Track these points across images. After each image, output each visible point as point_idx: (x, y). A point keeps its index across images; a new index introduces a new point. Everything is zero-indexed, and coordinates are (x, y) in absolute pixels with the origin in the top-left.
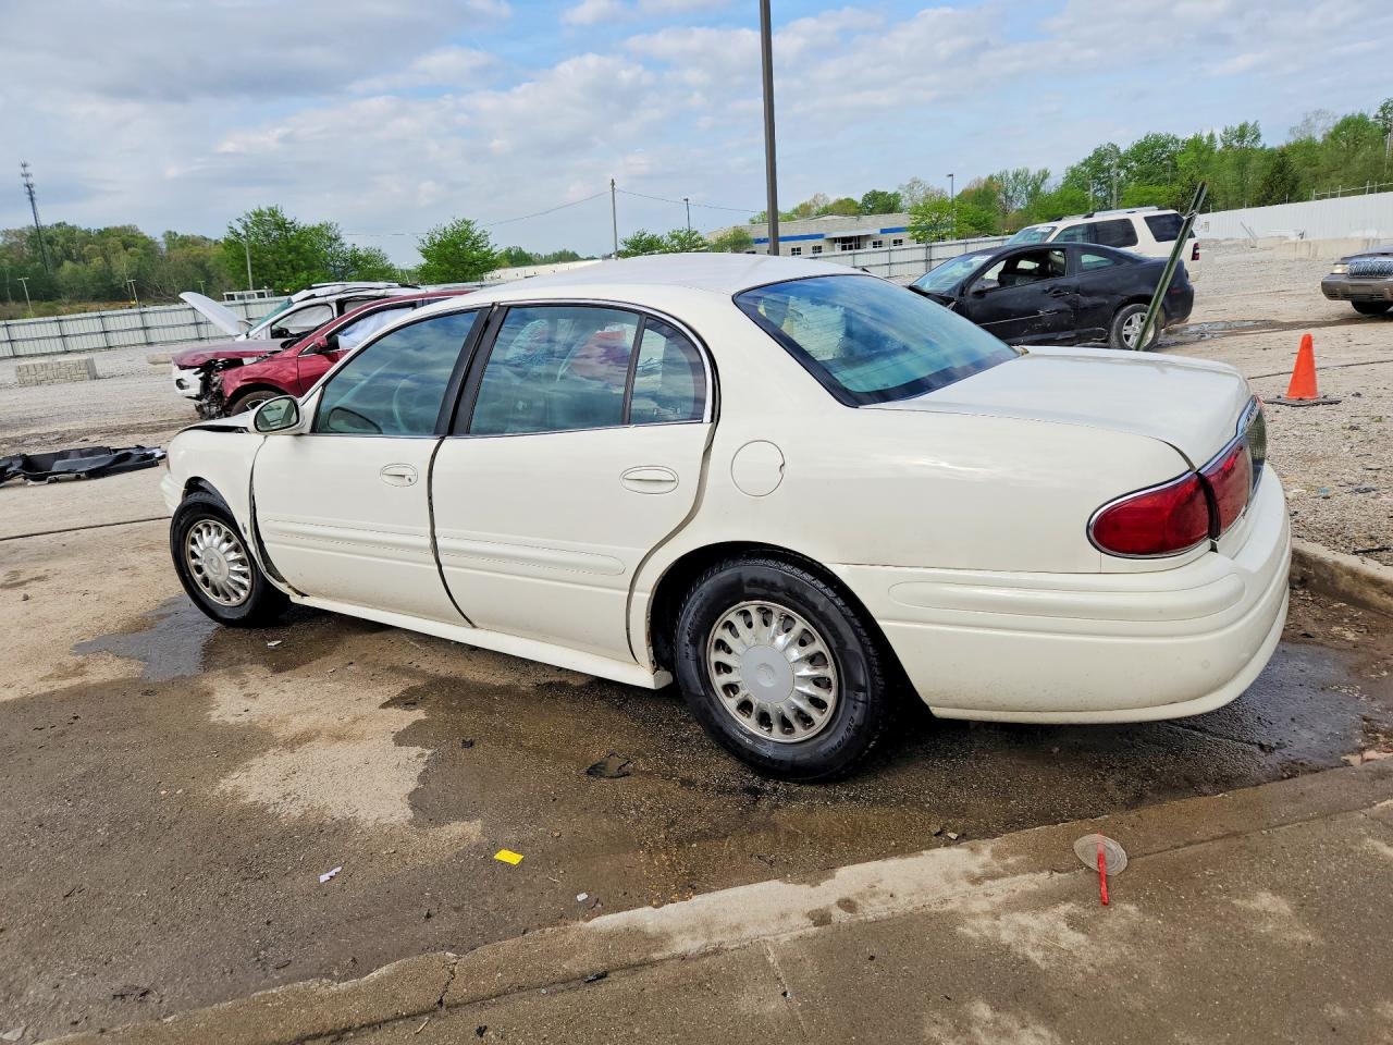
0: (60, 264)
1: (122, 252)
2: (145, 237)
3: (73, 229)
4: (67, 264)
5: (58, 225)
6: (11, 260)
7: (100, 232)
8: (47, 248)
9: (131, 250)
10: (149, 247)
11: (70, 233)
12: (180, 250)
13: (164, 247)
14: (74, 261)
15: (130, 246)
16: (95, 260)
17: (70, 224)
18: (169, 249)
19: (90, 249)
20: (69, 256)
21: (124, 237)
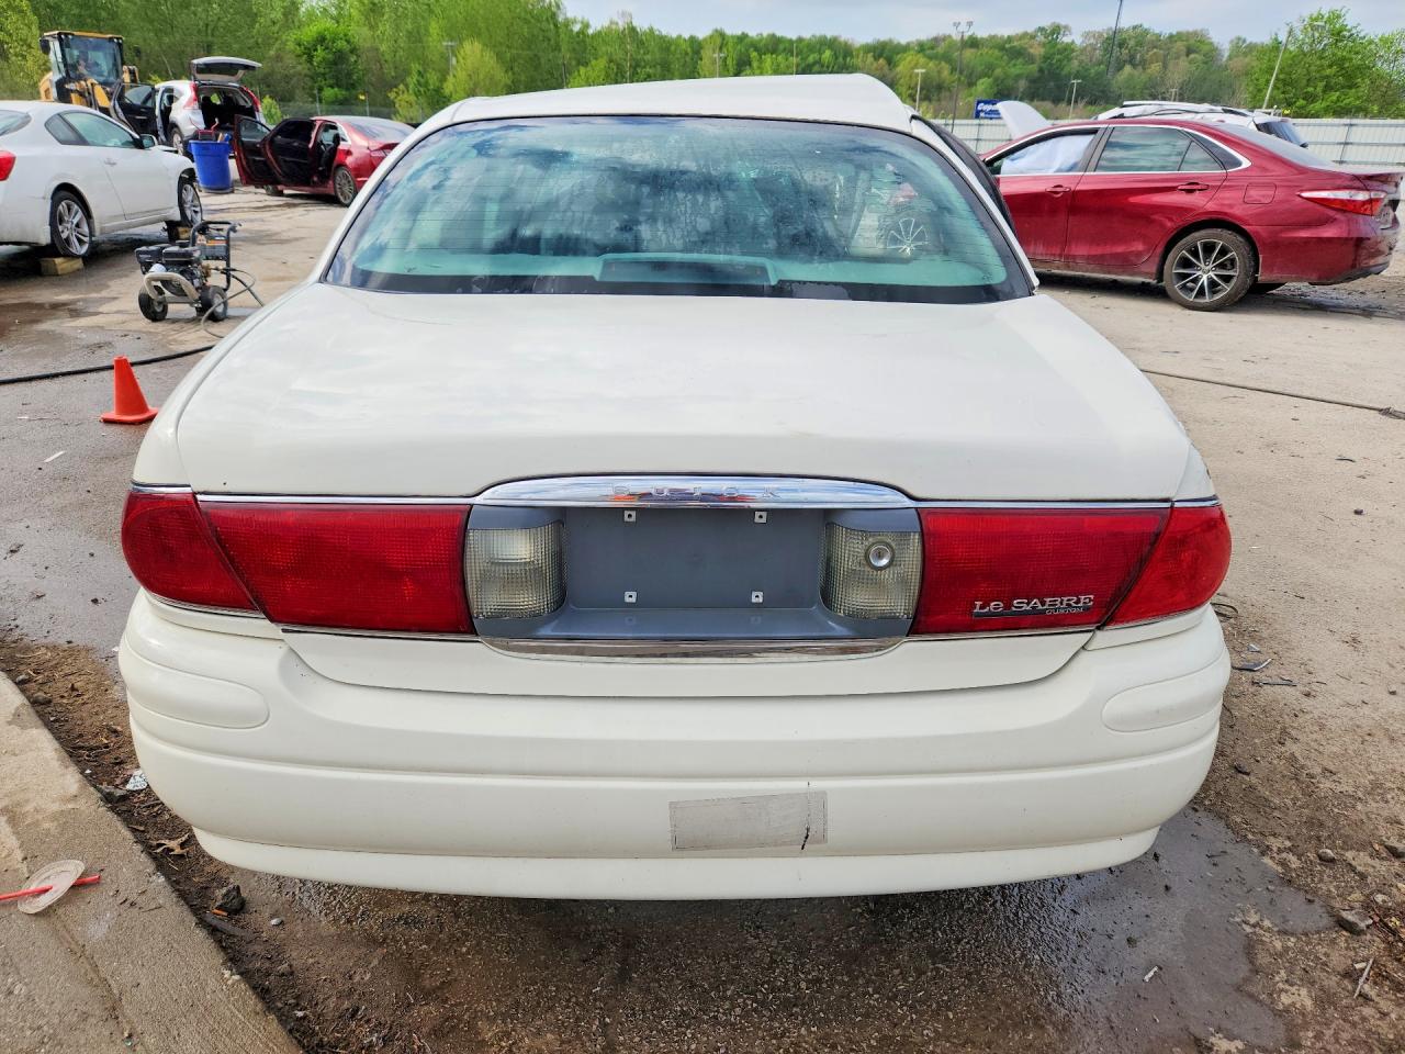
0: (1120, 68)
1: (1183, 58)
2: (1212, 43)
3: (1146, 32)
4: (1128, 69)
5: (1135, 28)
6: (1081, 62)
7: (1171, 36)
8: (1116, 49)
9: (1192, 56)
10: (1211, 54)
11: (1141, 35)
12: (1241, 58)
13: (1226, 54)
14: (1134, 66)
15: (1194, 52)
16: (1153, 66)
17: (1146, 26)
18: (1230, 58)
19: (1155, 53)
20: (1132, 61)
21: (1192, 41)
